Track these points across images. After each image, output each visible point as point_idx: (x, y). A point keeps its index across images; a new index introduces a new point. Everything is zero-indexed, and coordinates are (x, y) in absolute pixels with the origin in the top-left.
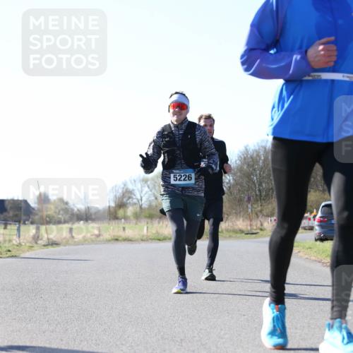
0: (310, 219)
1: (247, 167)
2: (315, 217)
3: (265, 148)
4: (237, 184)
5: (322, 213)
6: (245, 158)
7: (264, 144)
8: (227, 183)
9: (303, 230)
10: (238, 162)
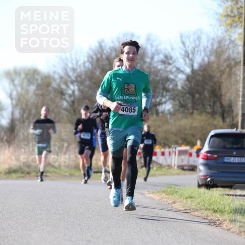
0: (191, 155)
2: (199, 151)
4: (84, 98)
5: (210, 146)
6: (98, 60)
8: (70, 96)
9: (180, 171)
10: (88, 65)
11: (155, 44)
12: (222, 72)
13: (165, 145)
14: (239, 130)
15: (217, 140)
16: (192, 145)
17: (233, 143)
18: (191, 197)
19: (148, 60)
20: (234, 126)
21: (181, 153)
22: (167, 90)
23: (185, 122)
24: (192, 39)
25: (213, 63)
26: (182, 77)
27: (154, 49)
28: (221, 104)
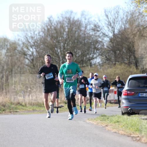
0: (115, 93)
1: (51, 39)
3: (69, 20)
5: (129, 86)
6: (48, 30)
7: (68, 16)
8: (31, 56)
10: (41, 33)
11: (87, 17)
12: (135, 35)
17: (145, 83)
18: (118, 122)
19: (83, 29)
22: (97, 49)
24: (112, 13)
25: (128, 29)
26: (107, 39)
27: (86, 21)
28: (135, 57)
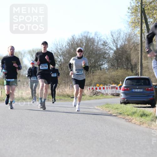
0: (117, 88)
2: (120, 87)
3: (87, 38)
5: (126, 84)
7: (85, 35)
8: (59, 62)
9: (112, 96)
10: (67, 47)
11: (99, 36)
12: (131, 49)
13: (104, 84)
14: (139, 76)
15: (129, 81)
16: (118, 84)
17: (137, 83)
18: (117, 109)
19: (96, 44)
20: (137, 74)
21: (112, 88)
22: (106, 58)
23: (114, 73)
24: (116, 34)
25: (127, 45)
26: (112, 51)
27: (98, 39)
28: (131, 64)
